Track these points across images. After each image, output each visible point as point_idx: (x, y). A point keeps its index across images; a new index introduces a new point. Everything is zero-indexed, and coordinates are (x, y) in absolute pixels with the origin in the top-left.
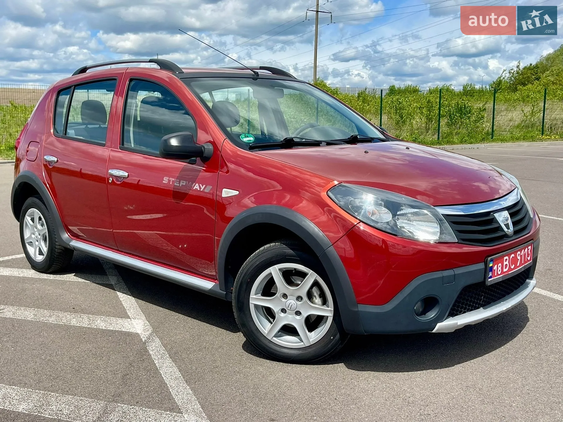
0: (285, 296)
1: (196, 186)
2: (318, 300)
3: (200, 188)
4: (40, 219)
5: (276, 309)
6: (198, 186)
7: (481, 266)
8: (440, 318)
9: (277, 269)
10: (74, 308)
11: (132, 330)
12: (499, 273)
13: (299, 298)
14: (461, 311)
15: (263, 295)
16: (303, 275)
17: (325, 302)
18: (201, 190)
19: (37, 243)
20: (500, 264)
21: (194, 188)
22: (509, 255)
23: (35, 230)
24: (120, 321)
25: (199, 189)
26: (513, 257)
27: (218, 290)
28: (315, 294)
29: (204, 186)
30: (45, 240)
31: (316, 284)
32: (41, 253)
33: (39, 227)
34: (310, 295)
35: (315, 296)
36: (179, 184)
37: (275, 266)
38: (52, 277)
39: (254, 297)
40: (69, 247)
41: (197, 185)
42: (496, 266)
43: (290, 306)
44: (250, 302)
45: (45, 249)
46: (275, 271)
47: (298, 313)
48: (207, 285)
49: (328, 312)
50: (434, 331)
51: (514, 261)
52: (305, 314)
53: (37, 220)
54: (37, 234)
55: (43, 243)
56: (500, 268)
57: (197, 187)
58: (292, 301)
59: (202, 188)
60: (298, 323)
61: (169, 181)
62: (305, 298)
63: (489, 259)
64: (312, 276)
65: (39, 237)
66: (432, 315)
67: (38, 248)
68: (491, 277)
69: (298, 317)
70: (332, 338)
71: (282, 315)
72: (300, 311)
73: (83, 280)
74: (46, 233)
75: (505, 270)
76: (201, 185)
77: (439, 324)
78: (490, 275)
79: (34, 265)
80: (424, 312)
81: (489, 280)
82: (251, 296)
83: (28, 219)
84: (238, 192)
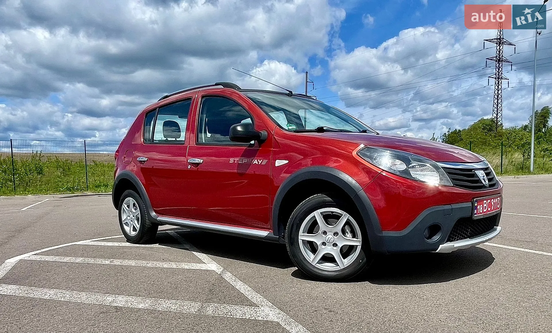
0: (325, 233)
2: (349, 235)
3: (258, 163)
4: (134, 205)
5: (319, 243)
6: (257, 162)
7: (469, 204)
8: (441, 242)
9: (319, 213)
10: (163, 260)
11: (209, 269)
12: (481, 212)
13: (336, 234)
14: (455, 239)
15: (308, 233)
16: (337, 217)
17: (354, 236)
18: (259, 164)
19: (132, 223)
20: (481, 206)
21: (254, 163)
22: (487, 200)
23: (131, 213)
25: (257, 163)
26: (489, 202)
27: (272, 236)
28: (347, 231)
29: (261, 161)
30: (138, 220)
31: (348, 223)
32: (134, 229)
33: (134, 211)
34: (343, 231)
35: (347, 232)
36: (242, 162)
37: (318, 210)
39: (302, 234)
40: (156, 222)
41: (256, 160)
42: (479, 206)
43: (329, 240)
44: (299, 238)
45: (138, 226)
46: (317, 214)
47: (335, 245)
48: (263, 233)
49: (357, 243)
50: (437, 251)
51: (490, 205)
52: (340, 245)
53: (131, 206)
54: (132, 216)
55: (136, 222)
56: (481, 208)
57: (256, 162)
58: (330, 236)
59: (260, 162)
60: (335, 252)
61: (234, 161)
62: (340, 233)
63: (475, 199)
64: (346, 217)
65: (133, 218)
66: (436, 238)
67: (132, 226)
68: (476, 214)
69: (335, 248)
70: (361, 261)
71: (323, 247)
72: (337, 243)
73: (165, 247)
74: (138, 214)
75: (485, 211)
76: (259, 160)
77: (441, 246)
78: (475, 212)
79: (129, 239)
80: (430, 237)
81: (475, 216)
82: (299, 234)
83: (125, 206)
84: (288, 161)
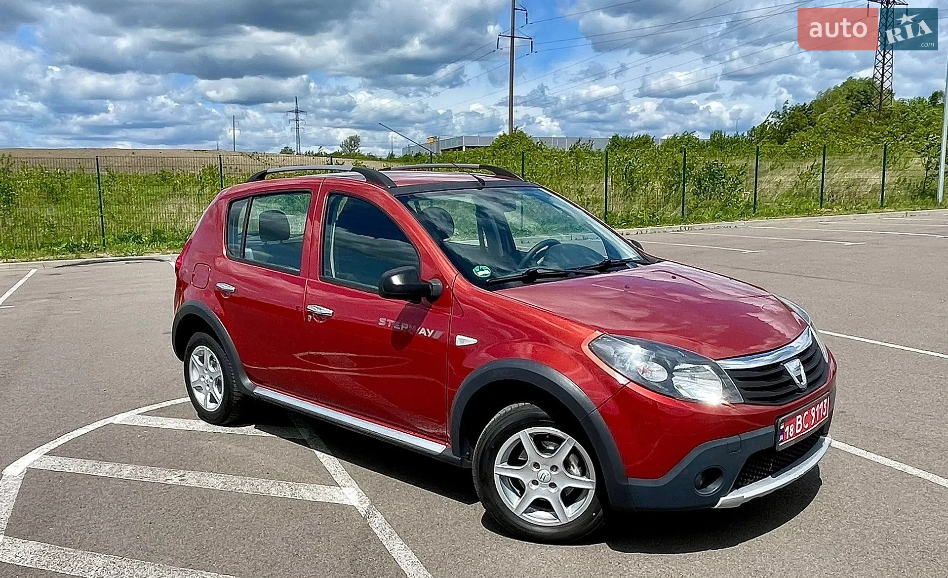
0: (536, 465)
1: (421, 331)
2: (576, 470)
3: (427, 334)
4: (212, 358)
5: (526, 480)
6: (425, 332)
7: (771, 429)
8: (724, 492)
9: (528, 434)
10: (268, 473)
11: (346, 502)
12: (791, 435)
13: (554, 468)
14: (747, 481)
15: (509, 464)
16: (559, 441)
17: (584, 472)
18: (429, 336)
19: (208, 388)
20: (792, 425)
21: (420, 333)
22: (802, 413)
23: (206, 372)
24: (328, 489)
25: (425, 335)
26: (807, 415)
27: (450, 454)
28: (573, 463)
29: (432, 331)
30: (218, 383)
31: (574, 451)
32: (213, 400)
33: (211, 369)
34: (567, 464)
35: (573, 466)
36: (401, 328)
37: (525, 430)
38: (228, 430)
39: (500, 466)
40: (252, 395)
41: (423, 329)
42: (788, 427)
43: (543, 477)
44: (495, 472)
45: (219, 397)
46: (524, 436)
47: (553, 485)
48: (437, 448)
49: (588, 484)
50: (715, 507)
51: (808, 419)
52: (561, 487)
53: (207, 358)
54: (207, 377)
55: (216, 389)
56: (792, 430)
57: (423, 331)
58: (545, 472)
59: (430, 334)
60: (552, 496)
61: (387, 323)
62: (562, 468)
63: (780, 420)
64: (570, 443)
65: (211, 381)
66: (713, 488)
67: (209, 394)
68: (782, 441)
69: (553, 490)
70: (594, 514)
71: (534, 487)
72: (556, 483)
73: (268, 435)
74: (220, 376)
75: (797, 431)
76: (428, 330)
77: (722, 499)
78: (781, 438)
79: (204, 415)
80: (705, 485)
81: (780, 445)
82: (495, 466)
83: (195, 358)
84: (476, 341)
